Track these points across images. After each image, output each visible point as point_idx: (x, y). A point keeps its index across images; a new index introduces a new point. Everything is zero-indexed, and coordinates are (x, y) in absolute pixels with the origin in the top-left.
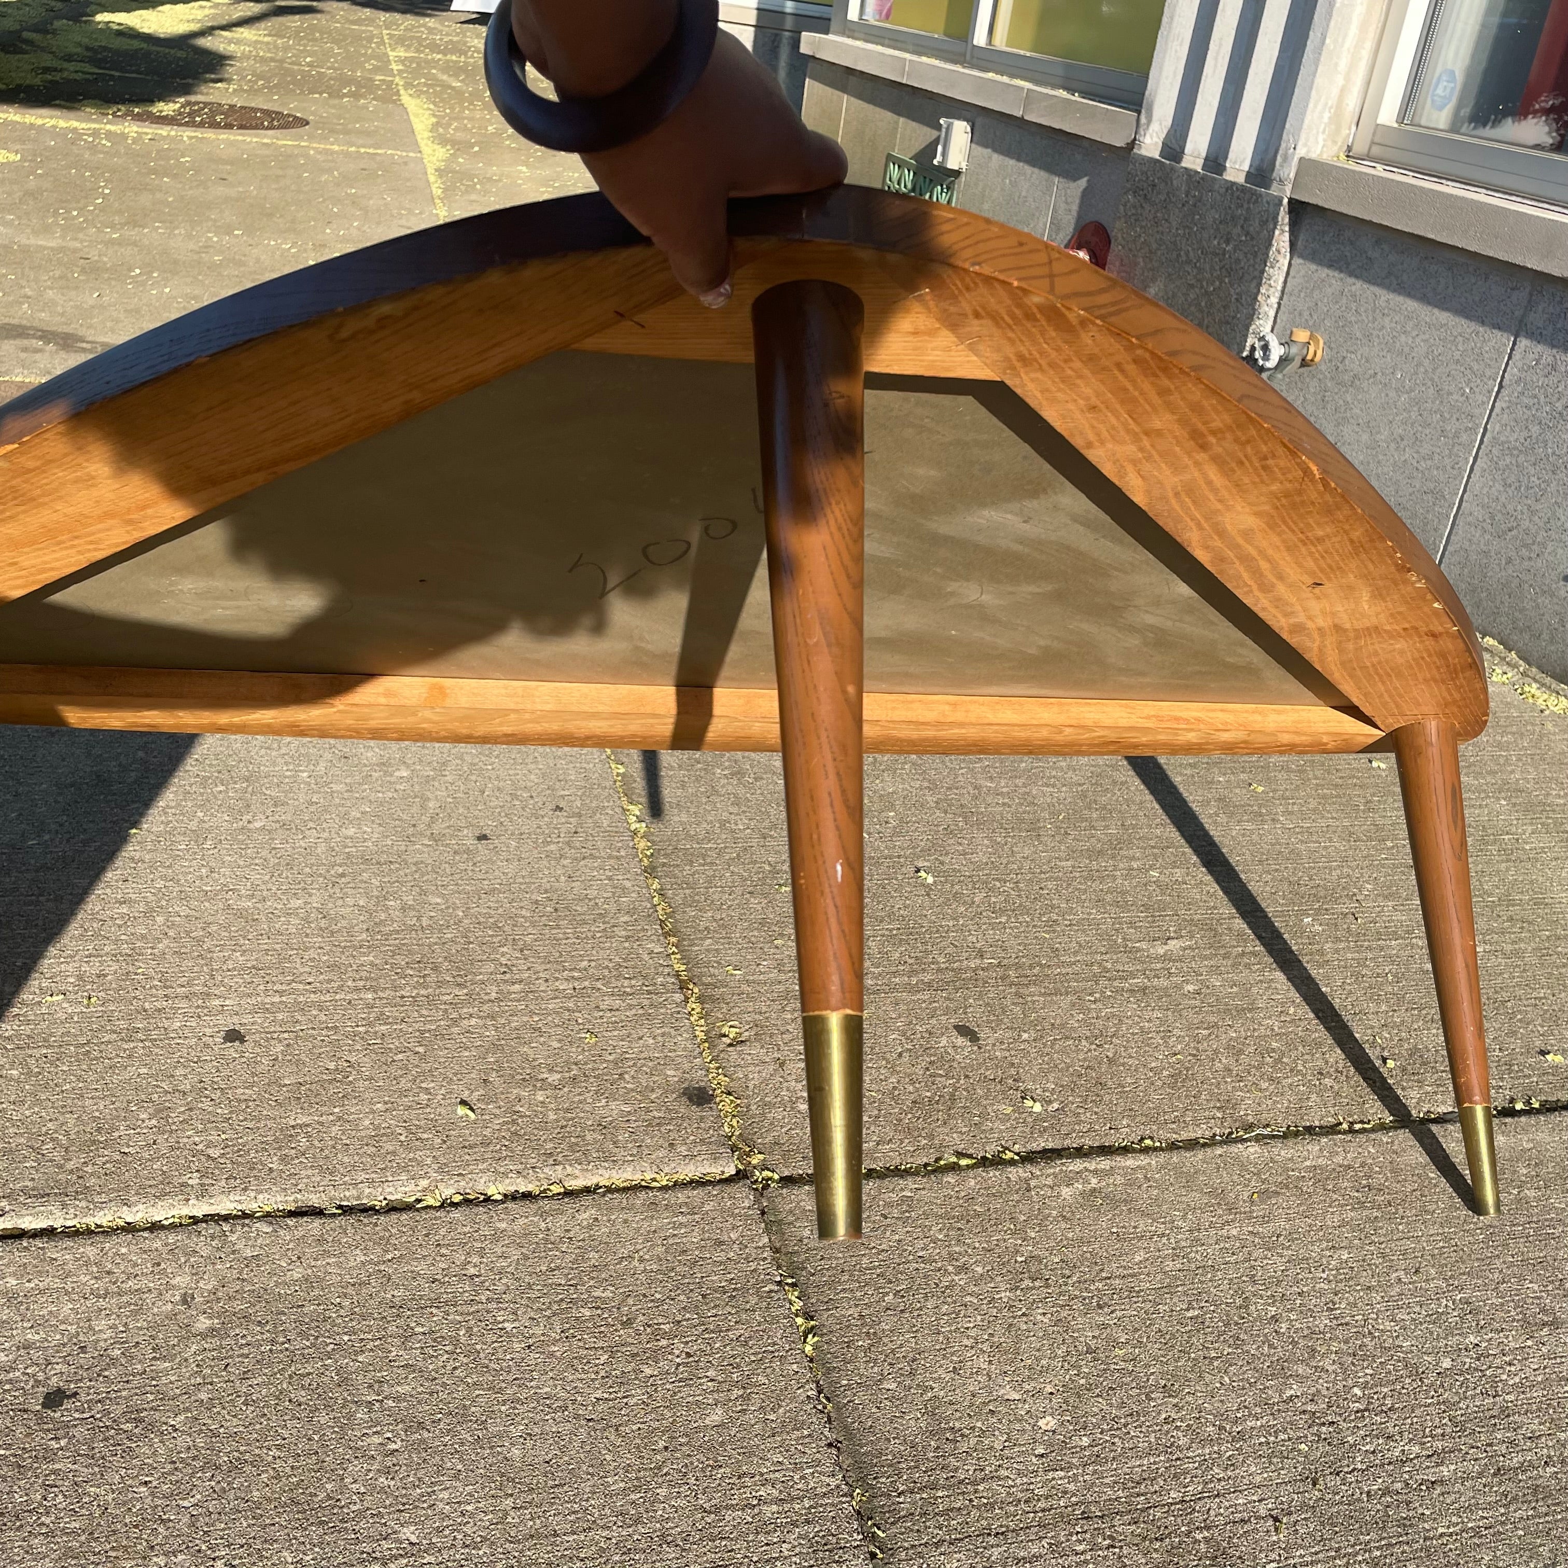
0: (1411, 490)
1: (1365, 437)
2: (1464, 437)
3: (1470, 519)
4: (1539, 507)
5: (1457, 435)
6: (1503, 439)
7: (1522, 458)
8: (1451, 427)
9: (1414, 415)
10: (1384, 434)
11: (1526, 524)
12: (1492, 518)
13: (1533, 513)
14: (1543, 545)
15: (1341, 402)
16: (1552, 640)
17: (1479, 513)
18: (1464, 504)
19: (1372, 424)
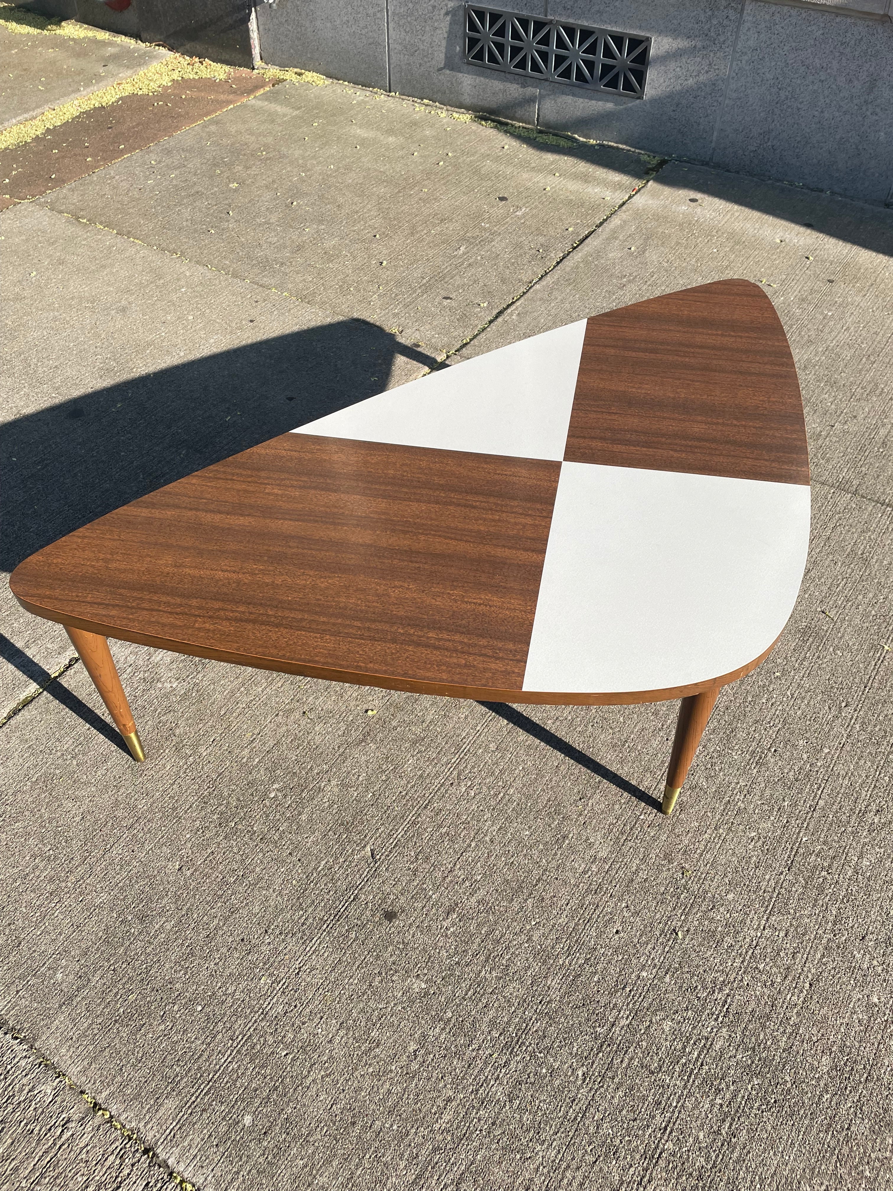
0: (363, 44)
1: (329, 25)
2: (379, 15)
3: (396, 51)
4: (424, 38)
5: (375, 14)
6: (397, 12)
7: (409, 19)
8: (371, 11)
9: (350, 9)
10: (338, 22)
11: (422, 47)
12: (406, 48)
13: (423, 41)
14: (432, 54)
15: (308, 11)
16: (451, 93)
17: (399, 47)
18: (391, 45)
19: (330, 18)
